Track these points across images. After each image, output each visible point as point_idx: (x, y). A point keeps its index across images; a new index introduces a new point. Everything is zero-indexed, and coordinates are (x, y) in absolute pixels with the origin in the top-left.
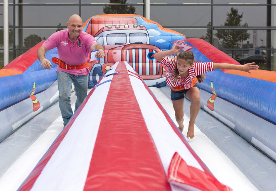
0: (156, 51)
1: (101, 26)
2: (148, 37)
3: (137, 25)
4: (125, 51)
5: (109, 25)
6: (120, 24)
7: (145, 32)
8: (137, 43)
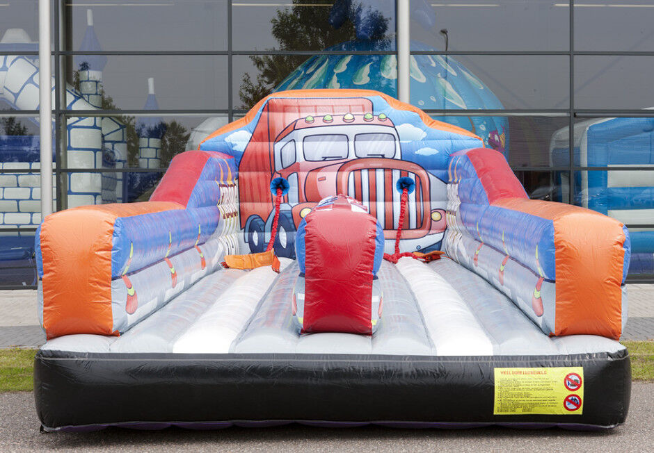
0: (416, 175)
1: (291, 117)
2: (397, 142)
3: (373, 115)
4: (345, 174)
5: (309, 115)
6: (333, 112)
7: (392, 131)
8: (373, 157)
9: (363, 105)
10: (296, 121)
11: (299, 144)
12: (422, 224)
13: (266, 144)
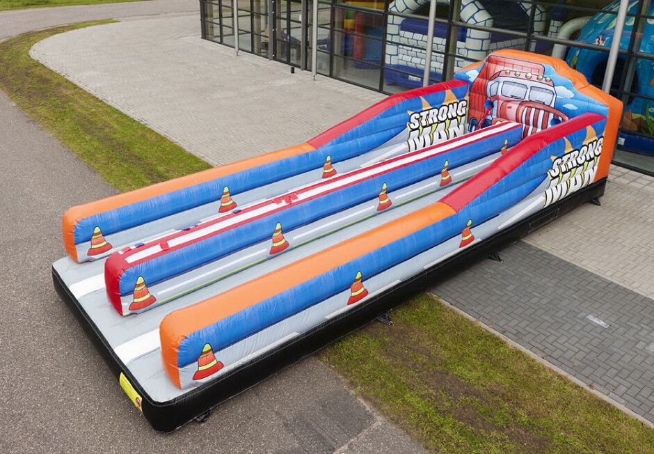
0: (563, 118)
1: (499, 68)
2: (555, 96)
3: (543, 77)
4: (523, 107)
5: (508, 70)
6: (521, 70)
7: (552, 89)
8: (538, 102)
9: (539, 69)
10: (501, 71)
11: (501, 85)
13: (484, 80)
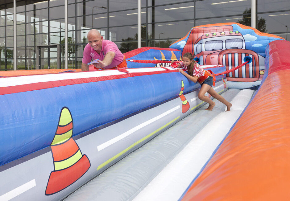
0: (252, 55)
1: (200, 35)
2: (244, 42)
3: (233, 32)
4: (221, 56)
5: (207, 34)
6: (217, 32)
7: (241, 37)
8: (233, 49)
9: (229, 28)
10: (202, 36)
11: (203, 45)
12: (255, 76)
13: (191, 45)
